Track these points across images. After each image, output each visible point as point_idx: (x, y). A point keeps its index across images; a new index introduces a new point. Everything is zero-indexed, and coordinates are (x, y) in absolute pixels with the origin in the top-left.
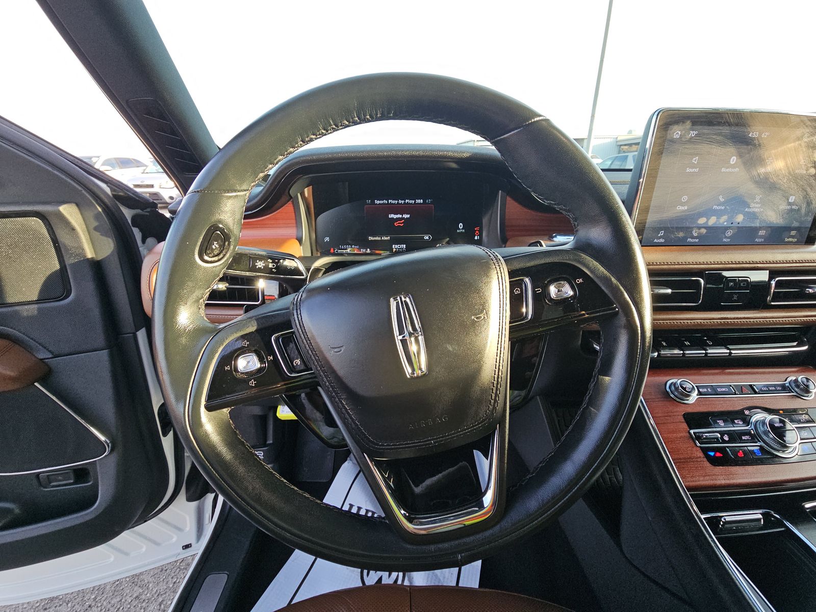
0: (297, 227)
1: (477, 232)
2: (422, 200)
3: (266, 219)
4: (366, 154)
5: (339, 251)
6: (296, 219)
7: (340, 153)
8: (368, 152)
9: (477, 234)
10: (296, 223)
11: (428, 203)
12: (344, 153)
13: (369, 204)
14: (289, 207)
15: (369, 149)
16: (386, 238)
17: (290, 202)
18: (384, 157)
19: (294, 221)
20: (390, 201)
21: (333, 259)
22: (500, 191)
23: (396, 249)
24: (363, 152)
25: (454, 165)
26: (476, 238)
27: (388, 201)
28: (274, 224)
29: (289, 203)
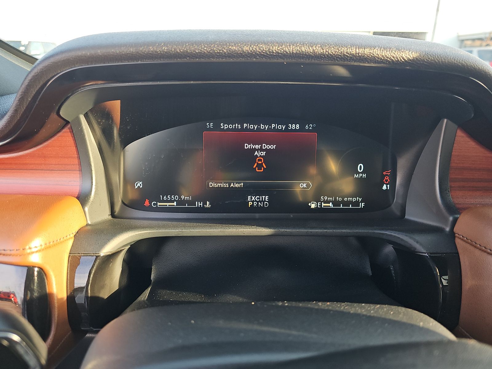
0: (80, 170)
1: (387, 178)
2: (298, 126)
3: (27, 155)
4: (205, 49)
5: (159, 204)
6: (79, 158)
7: (153, 44)
8: (210, 43)
9: (386, 181)
10: (80, 164)
11: (309, 131)
12: (159, 44)
13: (210, 129)
14: (65, 136)
15: (211, 38)
16: (237, 185)
17: (66, 129)
18: (242, 55)
19: (76, 161)
20: (245, 125)
21: (140, 235)
22: (445, 120)
23: (253, 202)
24: (199, 43)
25: (342, 71)
26: (384, 187)
27: (242, 126)
28: (42, 164)
29: (64, 130)
